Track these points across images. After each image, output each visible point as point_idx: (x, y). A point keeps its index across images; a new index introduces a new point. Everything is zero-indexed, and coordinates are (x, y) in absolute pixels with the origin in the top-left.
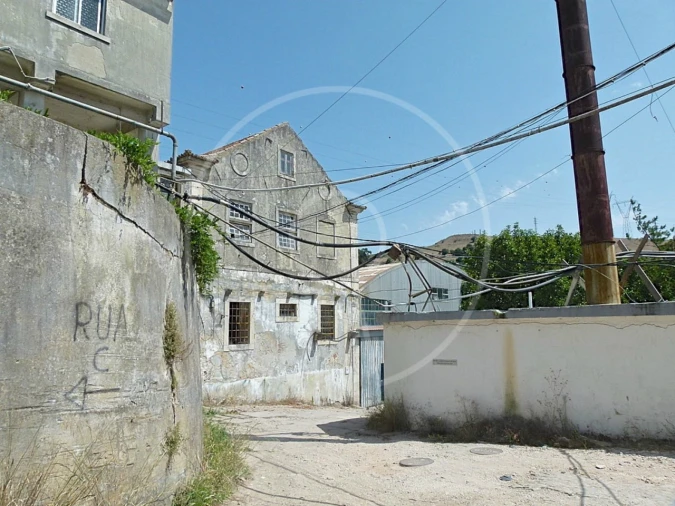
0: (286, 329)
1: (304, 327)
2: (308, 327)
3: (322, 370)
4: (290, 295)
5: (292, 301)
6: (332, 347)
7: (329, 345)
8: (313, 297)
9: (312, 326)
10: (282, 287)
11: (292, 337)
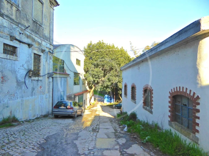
0: (9, 65)
1: (23, 66)
2: (26, 66)
3: (33, 96)
4: (13, 38)
5: (14, 44)
6: (39, 81)
7: (38, 80)
8: (29, 45)
9: (28, 66)
10: (6, 31)
11: (14, 72)
